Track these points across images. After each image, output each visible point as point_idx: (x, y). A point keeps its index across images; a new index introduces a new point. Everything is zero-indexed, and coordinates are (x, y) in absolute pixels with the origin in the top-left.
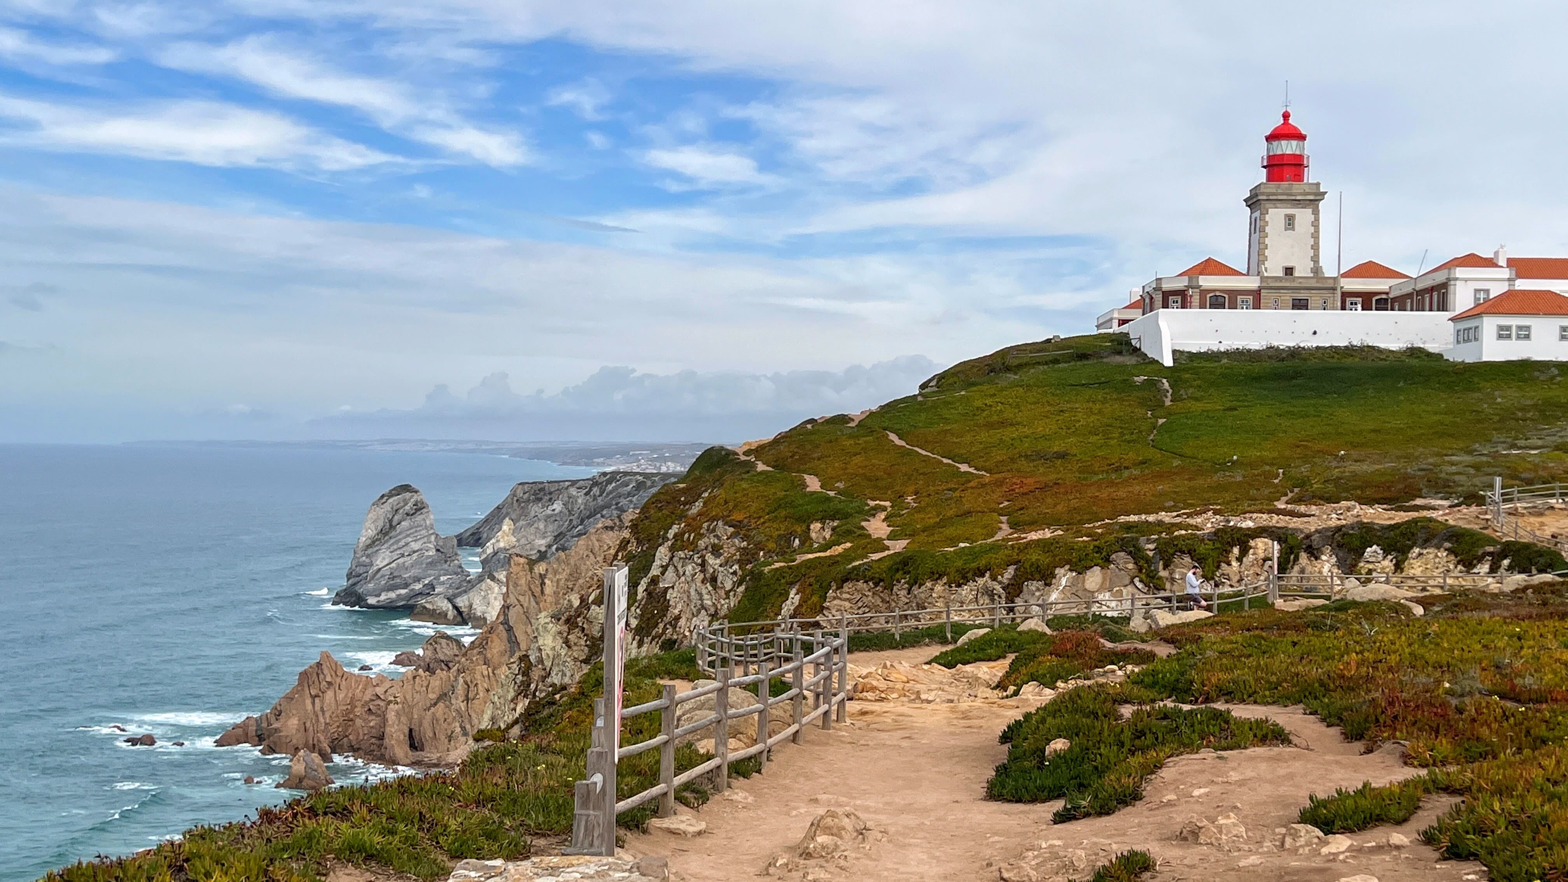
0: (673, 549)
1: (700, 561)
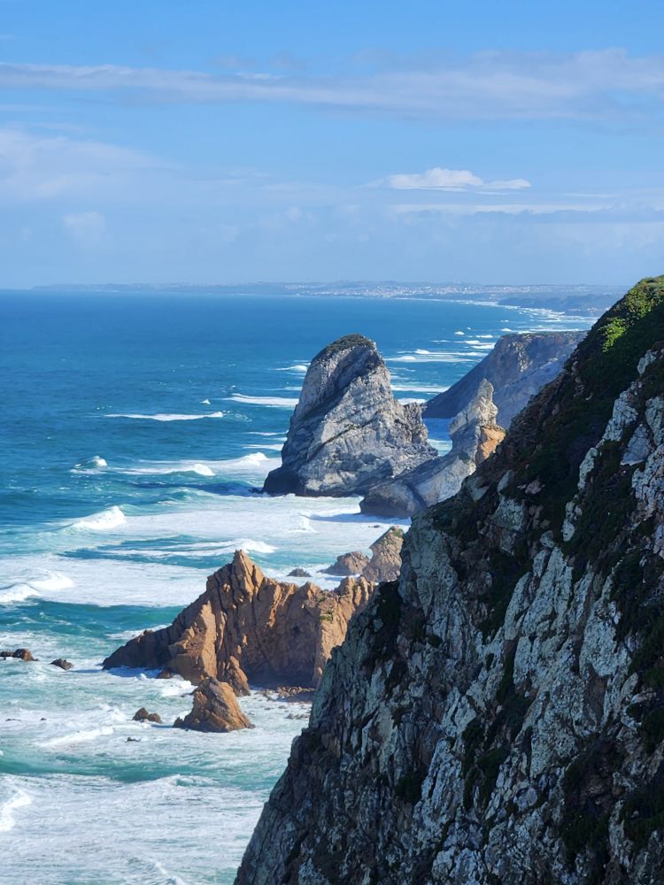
0: (645, 395)
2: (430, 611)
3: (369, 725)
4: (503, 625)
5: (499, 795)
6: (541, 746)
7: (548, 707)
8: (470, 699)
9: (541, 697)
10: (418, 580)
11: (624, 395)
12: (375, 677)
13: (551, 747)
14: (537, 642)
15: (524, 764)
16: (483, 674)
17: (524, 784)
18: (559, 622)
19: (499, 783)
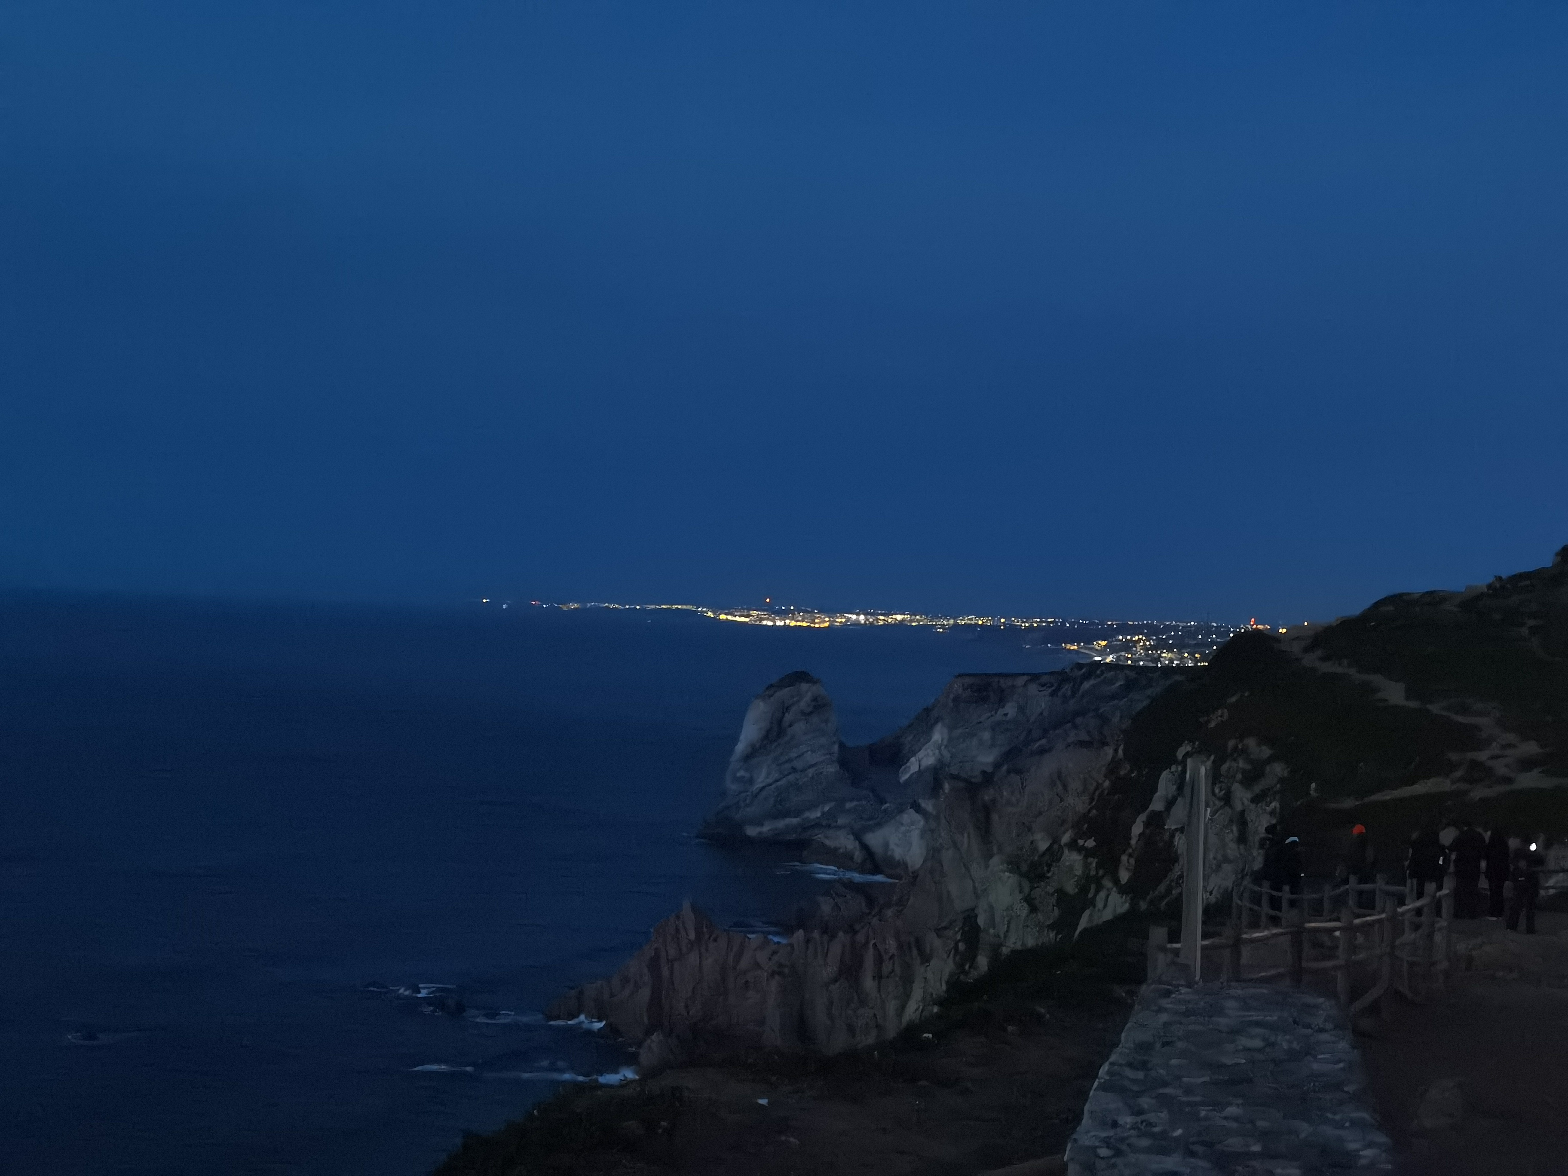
10: (995, 912)
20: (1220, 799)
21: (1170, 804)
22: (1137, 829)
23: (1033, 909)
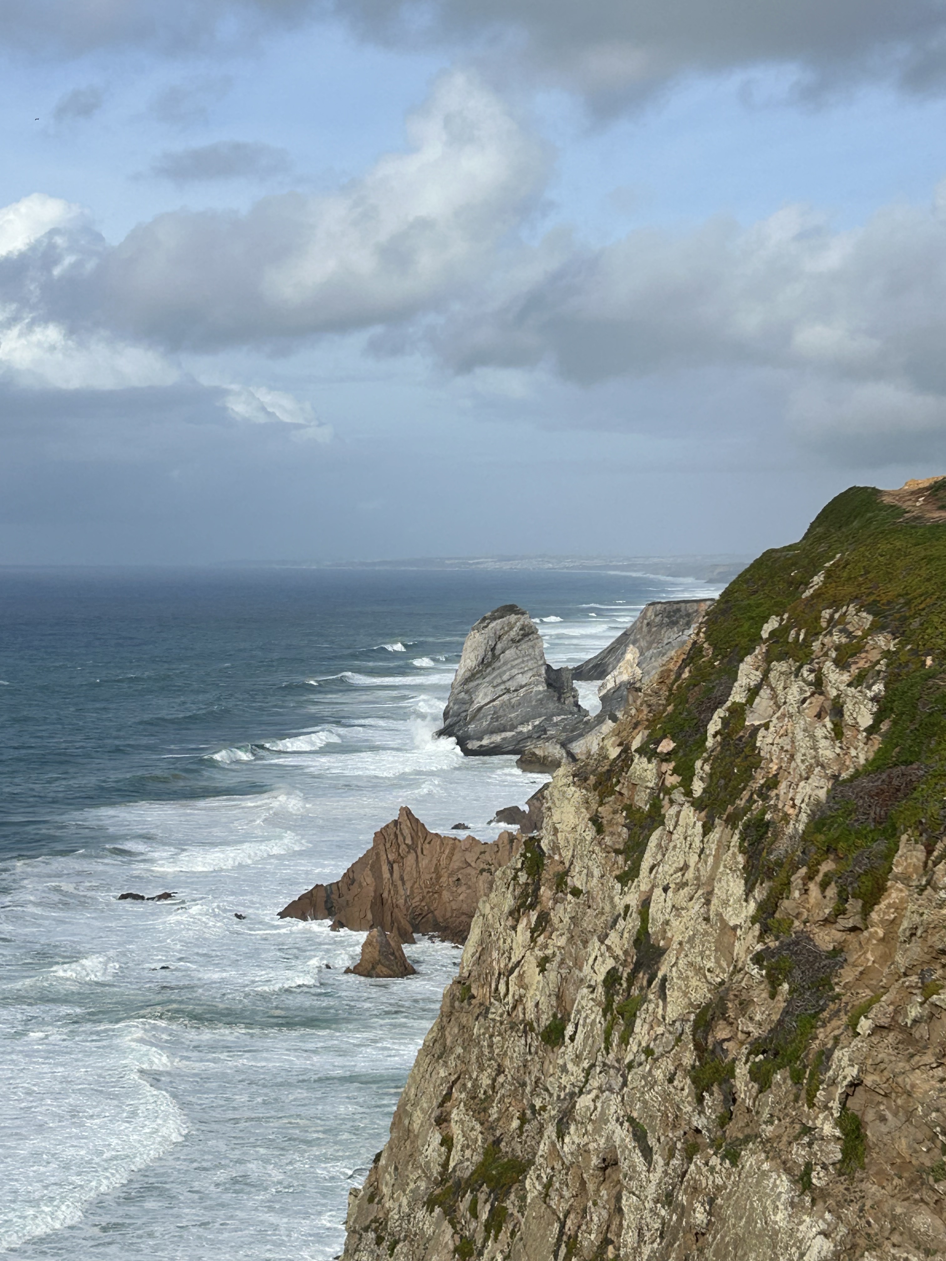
0: (769, 658)
1: (812, 677)
2: (572, 863)
3: (516, 973)
4: (637, 876)
5: (636, 1041)
6: (676, 993)
7: (682, 955)
8: (609, 948)
9: (675, 946)
10: (559, 835)
11: (749, 659)
12: (520, 928)
13: (685, 994)
14: (670, 893)
15: (660, 1011)
16: (621, 923)
17: (660, 1030)
18: (690, 875)
19: (637, 1029)
20: (810, 684)
21: (753, 692)
22: (714, 726)
23: (600, 830)
